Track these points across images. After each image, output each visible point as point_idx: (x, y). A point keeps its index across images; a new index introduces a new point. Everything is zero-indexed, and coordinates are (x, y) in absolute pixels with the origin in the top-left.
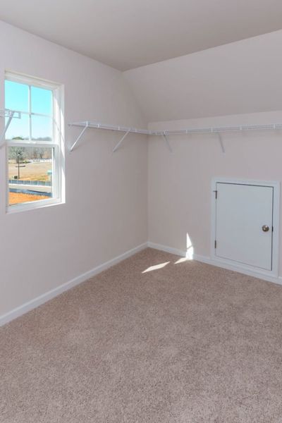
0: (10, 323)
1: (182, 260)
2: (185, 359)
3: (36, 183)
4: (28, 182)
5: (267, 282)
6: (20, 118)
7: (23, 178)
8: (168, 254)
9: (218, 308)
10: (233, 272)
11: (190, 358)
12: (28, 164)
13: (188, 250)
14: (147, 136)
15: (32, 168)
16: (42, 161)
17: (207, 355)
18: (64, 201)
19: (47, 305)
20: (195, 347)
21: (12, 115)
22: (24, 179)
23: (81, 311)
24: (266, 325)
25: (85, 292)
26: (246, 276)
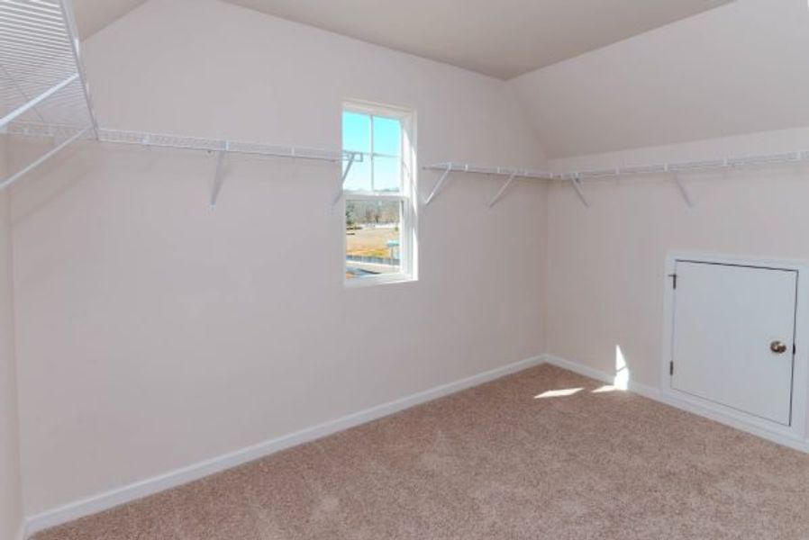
0: (349, 430)
1: (606, 389)
2: (598, 523)
3: (369, 259)
4: (358, 258)
5: (778, 446)
6: (361, 161)
7: (350, 251)
8: (581, 377)
9: (668, 467)
10: (706, 420)
11: (607, 523)
12: (359, 231)
13: (618, 374)
14: (548, 182)
15: (364, 238)
16: (378, 226)
17: (636, 526)
18: (415, 278)
19: (394, 418)
20: (618, 512)
21: (353, 157)
22: (353, 254)
23: (440, 432)
24: (763, 510)
25: (444, 410)
26: (733, 429)
